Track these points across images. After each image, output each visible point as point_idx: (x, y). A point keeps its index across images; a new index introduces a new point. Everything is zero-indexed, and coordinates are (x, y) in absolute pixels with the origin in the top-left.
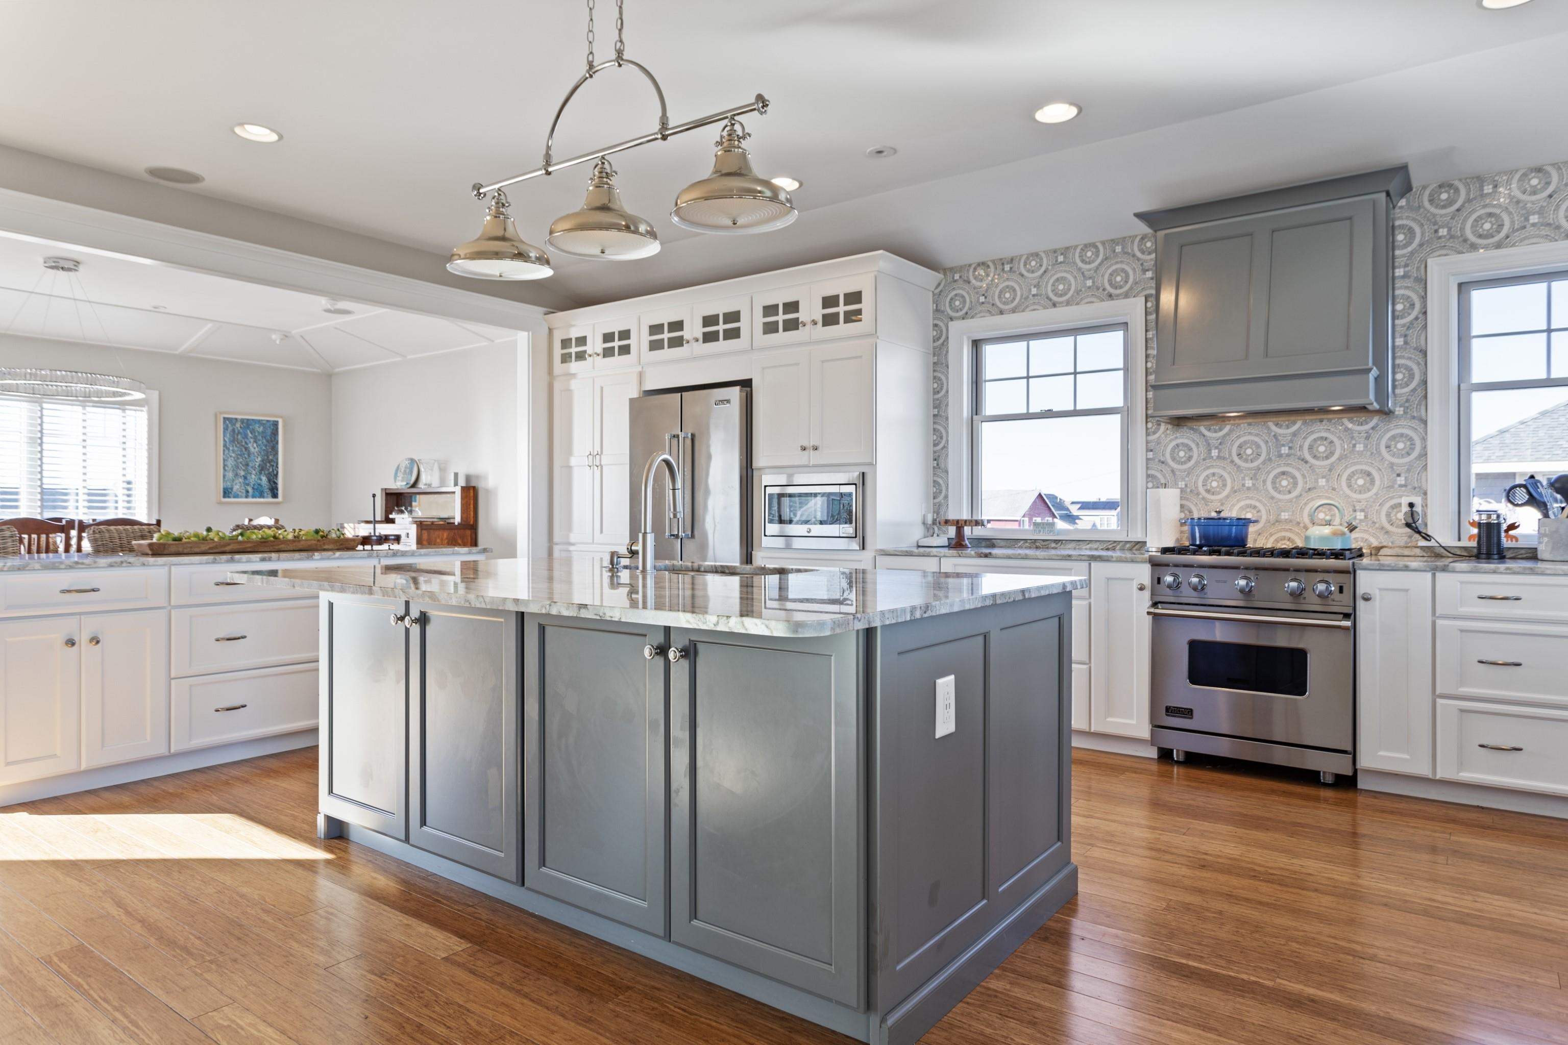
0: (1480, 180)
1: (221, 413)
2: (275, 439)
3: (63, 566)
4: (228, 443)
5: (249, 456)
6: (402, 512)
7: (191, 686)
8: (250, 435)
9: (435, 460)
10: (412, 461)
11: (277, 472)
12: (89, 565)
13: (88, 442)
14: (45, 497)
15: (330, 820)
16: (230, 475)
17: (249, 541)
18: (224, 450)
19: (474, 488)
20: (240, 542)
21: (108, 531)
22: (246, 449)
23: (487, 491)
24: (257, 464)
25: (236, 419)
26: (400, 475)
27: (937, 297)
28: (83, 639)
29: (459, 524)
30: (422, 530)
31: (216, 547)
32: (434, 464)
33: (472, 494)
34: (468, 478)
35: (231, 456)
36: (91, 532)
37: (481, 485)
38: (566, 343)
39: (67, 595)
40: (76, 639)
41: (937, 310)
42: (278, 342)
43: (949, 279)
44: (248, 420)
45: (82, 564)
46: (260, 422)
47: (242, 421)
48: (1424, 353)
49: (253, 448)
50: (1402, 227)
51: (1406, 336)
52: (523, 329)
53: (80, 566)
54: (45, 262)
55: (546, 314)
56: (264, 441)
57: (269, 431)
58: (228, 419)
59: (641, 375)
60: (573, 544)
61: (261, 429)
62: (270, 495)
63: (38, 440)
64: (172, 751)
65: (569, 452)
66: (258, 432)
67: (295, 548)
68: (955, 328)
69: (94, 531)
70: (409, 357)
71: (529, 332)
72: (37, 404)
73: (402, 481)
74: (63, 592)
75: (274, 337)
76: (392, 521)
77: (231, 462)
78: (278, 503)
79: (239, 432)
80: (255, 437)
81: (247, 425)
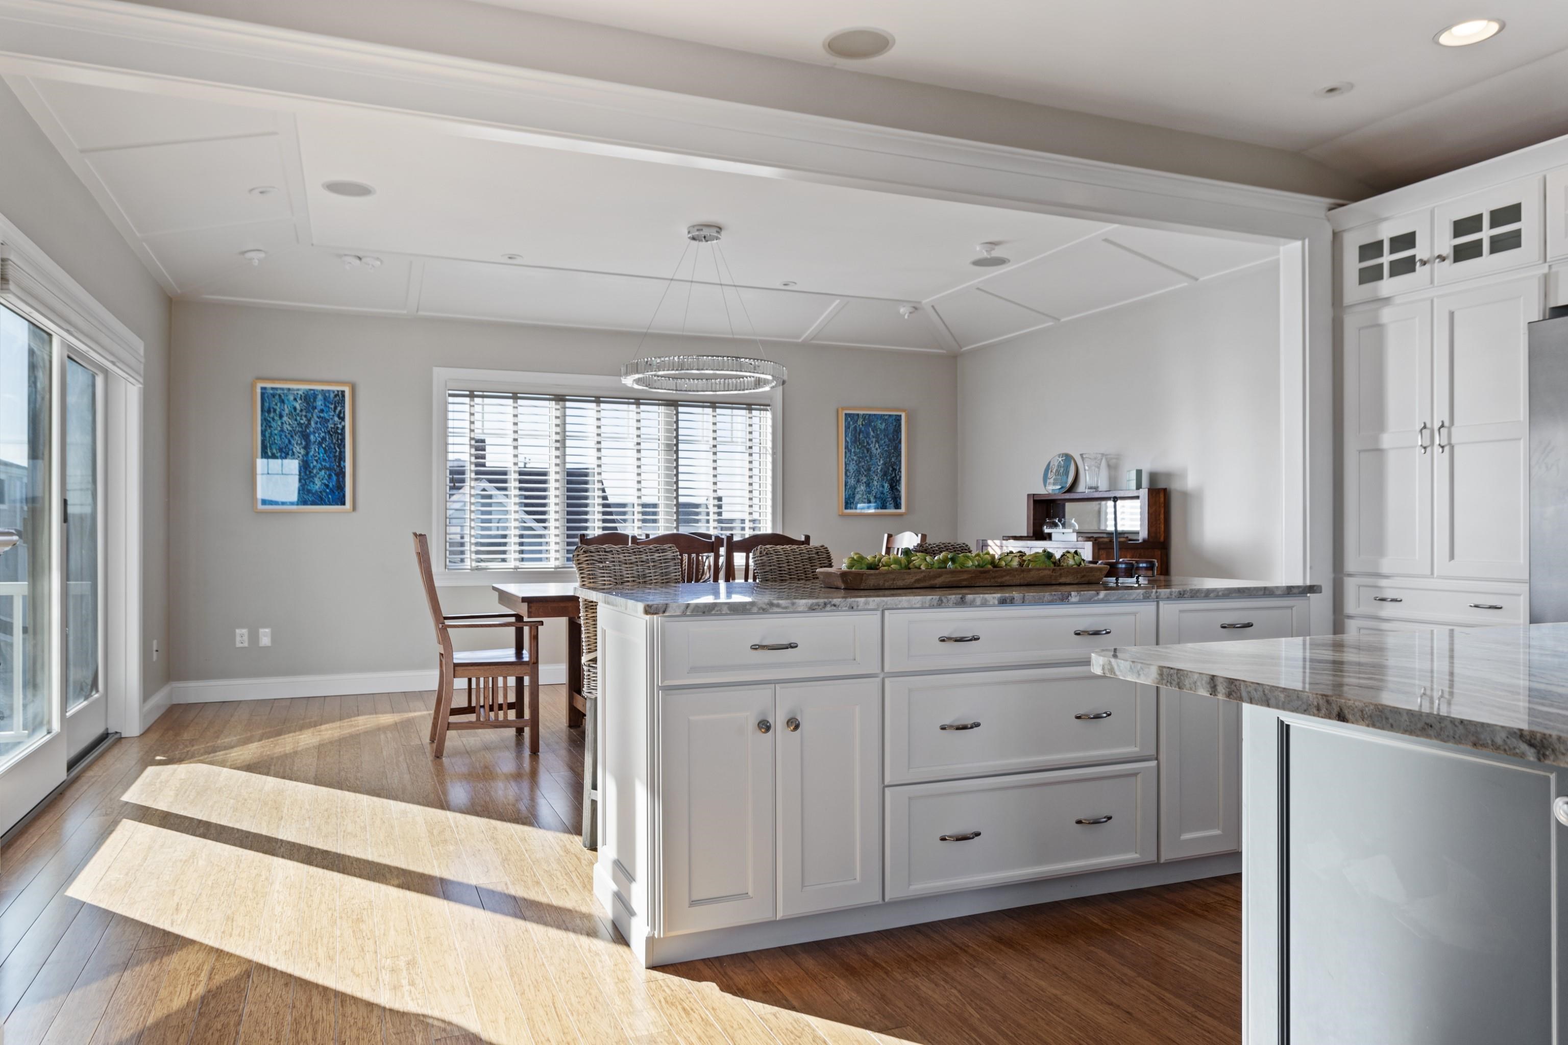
1: (843, 409)
2: (898, 438)
3: (755, 610)
4: (850, 444)
5: (871, 459)
6: (1056, 525)
7: (910, 799)
8: (872, 433)
9: (1103, 455)
10: (1068, 458)
11: (900, 477)
12: (786, 608)
13: (718, 449)
14: (680, 510)
16: (852, 482)
17: (964, 570)
18: (846, 453)
19: (1165, 490)
20: (953, 572)
21: (776, 552)
22: (868, 450)
23: (1185, 495)
24: (880, 468)
25: (858, 415)
26: (1052, 476)
28: (779, 721)
29: (1144, 541)
30: (1099, 549)
31: (924, 579)
32: (1102, 459)
33: (1162, 500)
34: (1153, 477)
35: (853, 460)
36: (758, 554)
37: (1175, 486)
38: (1371, 250)
39: (760, 652)
40: (770, 721)
42: (906, 317)
44: (870, 415)
45: (778, 606)
46: (881, 417)
47: (864, 416)
49: (876, 449)
52: (1293, 237)
53: (776, 609)
54: (689, 232)
55: (1330, 209)
56: (887, 440)
57: (891, 428)
58: (850, 415)
59: (1546, 282)
60: (1386, 577)
61: (883, 426)
62: (892, 505)
63: (673, 447)
64: (887, 900)
65: (1379, 423)
66: (880, 430)
67: (1022, 582)
69: (761, 553)
70: (1062, 320)
71: (1303, 239)
72: (673, 408)
73: (1054, 484)
74: (755, 647)
75: (902, 310)
76: (1049, 537)
77: (852, 467)
78: (901, 515)
79: (861, 431)
80: (877, 436)
81: (870, 422)
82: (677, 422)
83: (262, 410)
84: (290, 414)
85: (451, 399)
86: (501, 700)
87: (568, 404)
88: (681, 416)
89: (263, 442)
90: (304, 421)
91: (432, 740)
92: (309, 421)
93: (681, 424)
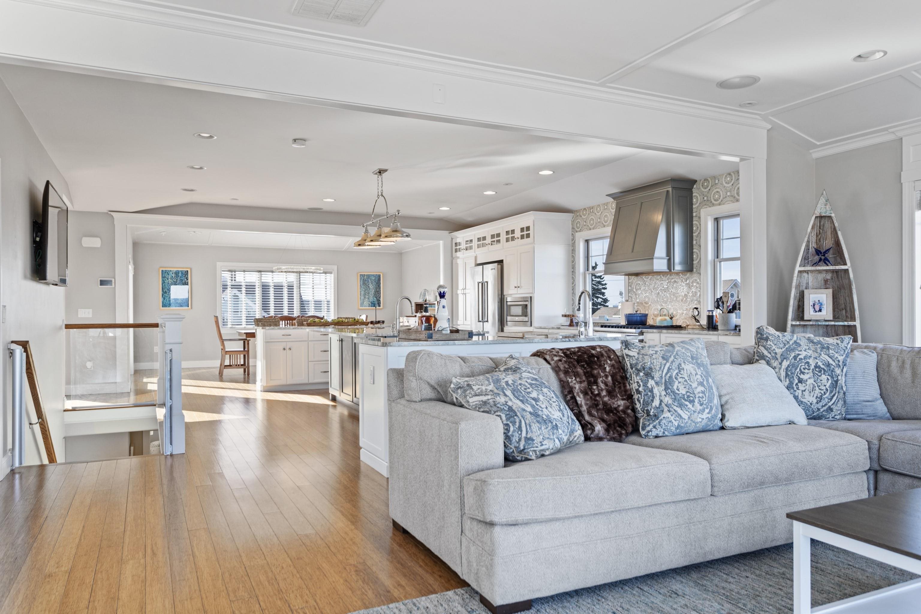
0: (714, 178)
1: (359, 273)
2: (379, 282)
3: (282, 328)
4: (362, 285)
5: (369, 290)
7: (314, 364)
8: (370, 281)
11: (380, 296)
13: (315, 287)
15: (332, 395)
16: (363, 298)
18: (360, 288)
22: (368, 287)
24: (373, 293)
25: (365, 275)
27: (573, 222)
28: (287, 348)
35: (363, 290)
38: (456, 245)
40: (285, 348)
41: (573, 228)
43: (576, 215)
44: (369, 275)
46: (373, 275)
47: (367, 275)
48: (700, 246)
49: (371, 286)
50: (695, 196)
51: (696, 240)
52: (441, 240)
53: (286, 328)
55: (450, 234)
56: (375, 283)
57: (377, 279)
58: (361, 275)
59: (476, 258)
60: (459, 325)
61: (374, 278)
62: (378, 306)
64: (309, 382)
65: (457, 289)
66: (373, 280)
68: (577, 235)
71: (443, 241)
72: (298, 274)
73: (422, 299)
74: (283, 335)
77: (363, 293)
78: (381, 309)
79: (366, 280)
80: (372, 282)
81: (369, 277)
82: (300, 278)
83: (162, 277)
84: (171, 278)
85: (223, 272)
86: (239, 364)
87: (262, 273)
88: (301, 276)
89: (162, 287)
90: (175, 280)
91: (219, 374)
92: (177, 280)
93: (301, 279)
